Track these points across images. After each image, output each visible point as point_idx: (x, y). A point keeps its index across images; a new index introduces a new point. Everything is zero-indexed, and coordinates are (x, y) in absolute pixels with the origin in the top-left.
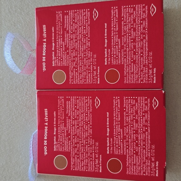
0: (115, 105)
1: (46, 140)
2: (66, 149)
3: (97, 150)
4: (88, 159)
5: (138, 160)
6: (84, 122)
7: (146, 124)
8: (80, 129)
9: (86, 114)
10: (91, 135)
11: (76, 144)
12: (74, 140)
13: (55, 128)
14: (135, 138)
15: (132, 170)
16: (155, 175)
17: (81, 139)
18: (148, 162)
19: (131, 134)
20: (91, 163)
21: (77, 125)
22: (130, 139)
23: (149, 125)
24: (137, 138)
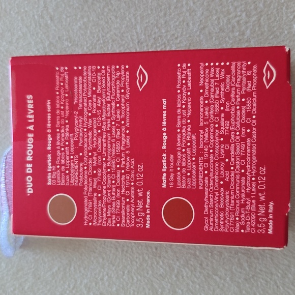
0: (182, 82)
1: (29, 162)
2: (74, 181)
3: (140, 180)
4: (121, 201)
5: (230, 199)
6: (113, 121)
7: (248, 121)
8: (104, 137)
9: (116, 103)
10: (127, 149)
11: (94, 168)
12: (90, 161)
13: (49, 136)
14: (222, 151)
15: (217, 222)
16: (267, 231)
17: (106, 158)
18: (251, 204)
19: (214, 144)
20: (128, 210)
21: (98, 128)
22: (212, 155)
23: (254, 124)
24: (228, 153)
